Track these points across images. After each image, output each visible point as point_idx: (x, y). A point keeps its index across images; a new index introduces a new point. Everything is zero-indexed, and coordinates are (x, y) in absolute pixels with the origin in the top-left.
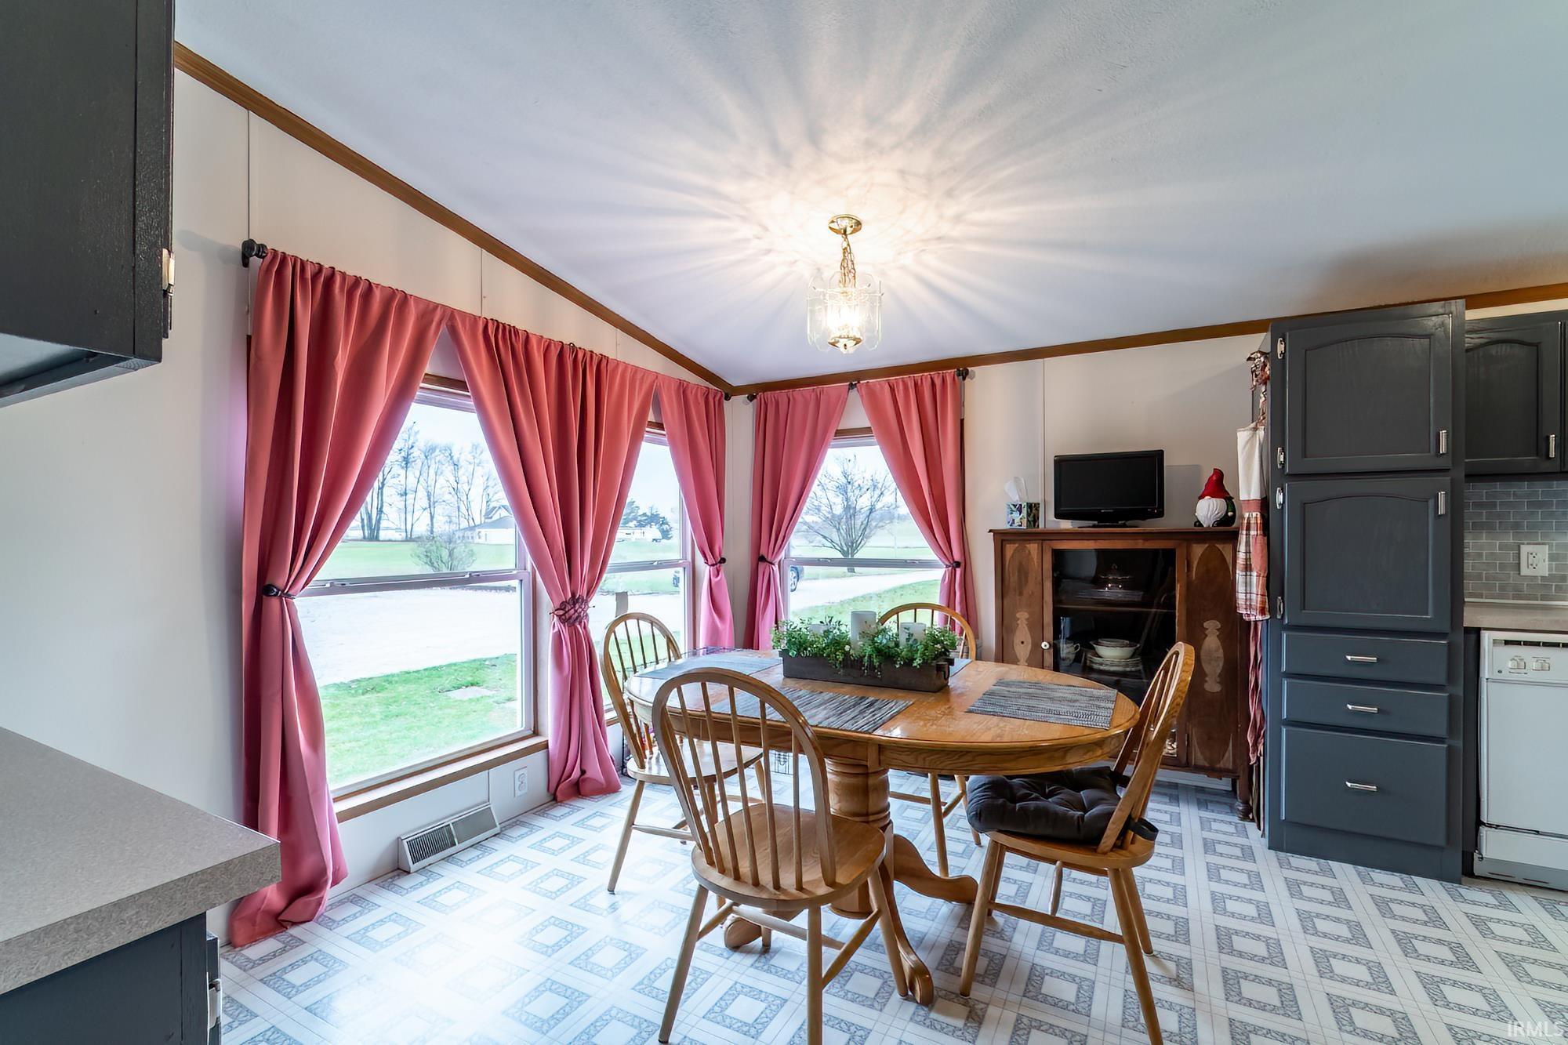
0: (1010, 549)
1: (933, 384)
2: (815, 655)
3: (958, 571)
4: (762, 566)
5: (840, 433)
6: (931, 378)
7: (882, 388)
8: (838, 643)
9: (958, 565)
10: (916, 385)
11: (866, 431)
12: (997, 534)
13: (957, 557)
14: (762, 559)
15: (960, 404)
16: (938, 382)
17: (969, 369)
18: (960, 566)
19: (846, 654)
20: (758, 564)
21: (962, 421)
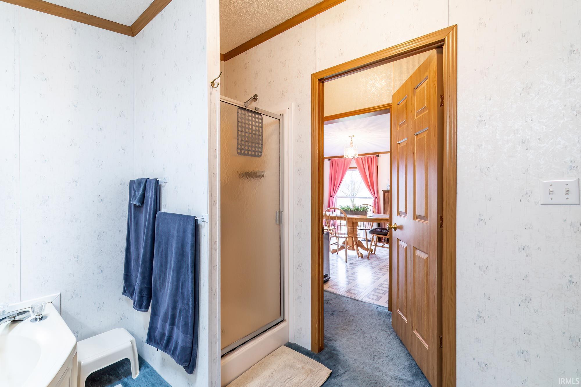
0: (386, 194)
1: (371, 158)
2: (345, 210)
3: (376, 199)
4: (331, 198)
5: (350, 168)
6: (371, 157)
7: (359, 158)
8: (349, 208)
9: (376, 198)
10: (367, 158)
11: (356, 168)
12: (383, 191)
13: (376, 196)
14: (331, 196)
15: (377, 162)
16: (372, 158)
17: (379, 155)
18: (377, 198)
19: (351, 210)
20: (330, 198)
21: (378, 166)
